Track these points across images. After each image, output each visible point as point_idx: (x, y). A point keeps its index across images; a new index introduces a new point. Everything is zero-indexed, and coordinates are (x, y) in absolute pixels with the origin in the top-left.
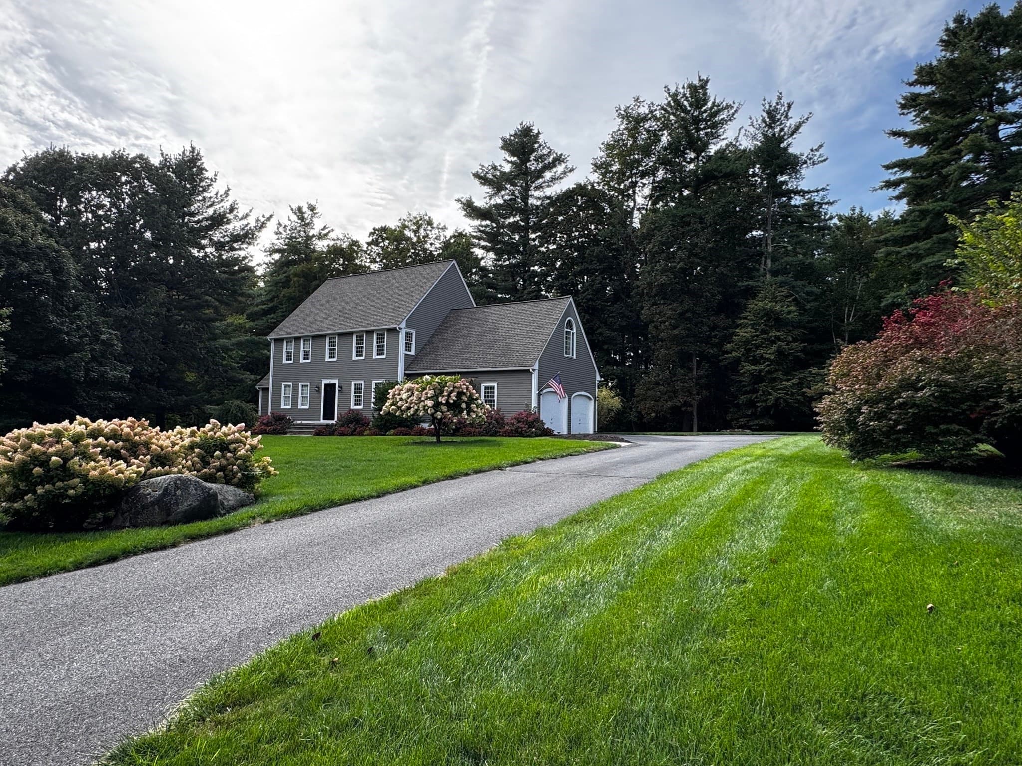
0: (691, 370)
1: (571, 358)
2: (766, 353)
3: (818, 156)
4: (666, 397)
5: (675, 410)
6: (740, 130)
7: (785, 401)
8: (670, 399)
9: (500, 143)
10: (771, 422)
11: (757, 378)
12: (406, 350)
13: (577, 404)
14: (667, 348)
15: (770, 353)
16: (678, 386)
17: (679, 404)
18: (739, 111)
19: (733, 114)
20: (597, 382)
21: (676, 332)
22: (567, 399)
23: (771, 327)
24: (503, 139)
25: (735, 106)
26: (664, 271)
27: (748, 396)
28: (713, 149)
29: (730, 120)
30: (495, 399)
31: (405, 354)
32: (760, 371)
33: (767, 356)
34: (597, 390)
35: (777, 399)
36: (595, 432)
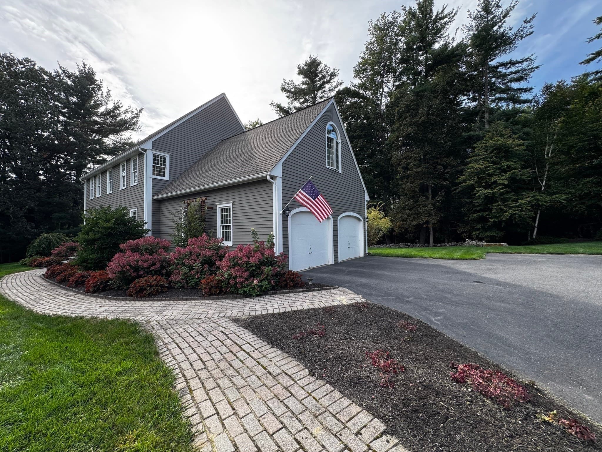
0: (427, 198)
1: (336, 172)
2: (499, 180)
3: (528, 28)
4: (411, 218)
5: (418, 227)
6: (457, 30)
7: (520, 216)
8: (414, 219)
9: (297, 70)
10: (501, 234)
11: (490, 199)
12: (154, 174)
13: (344, 226)
14: (412, 182)
15: (503, 180)
16: (420, 209)
17: (422, 222)
18: (458, 13)
19: (453, 16)
20: (366, 203)
21: (419, 170)
22: (331, 222)
23: (501, 158)
24: (299, 67)
25: (454, 12)
26: (410, 125)
27: (480, 214)
28: (437, 46)
29: (450, 22)
30: (231, 224)
31: (153, 179)
32: (494, 194)
33: (502, 182)
34: (366, 211)
35: (512, 215)
36: (365, 254)
